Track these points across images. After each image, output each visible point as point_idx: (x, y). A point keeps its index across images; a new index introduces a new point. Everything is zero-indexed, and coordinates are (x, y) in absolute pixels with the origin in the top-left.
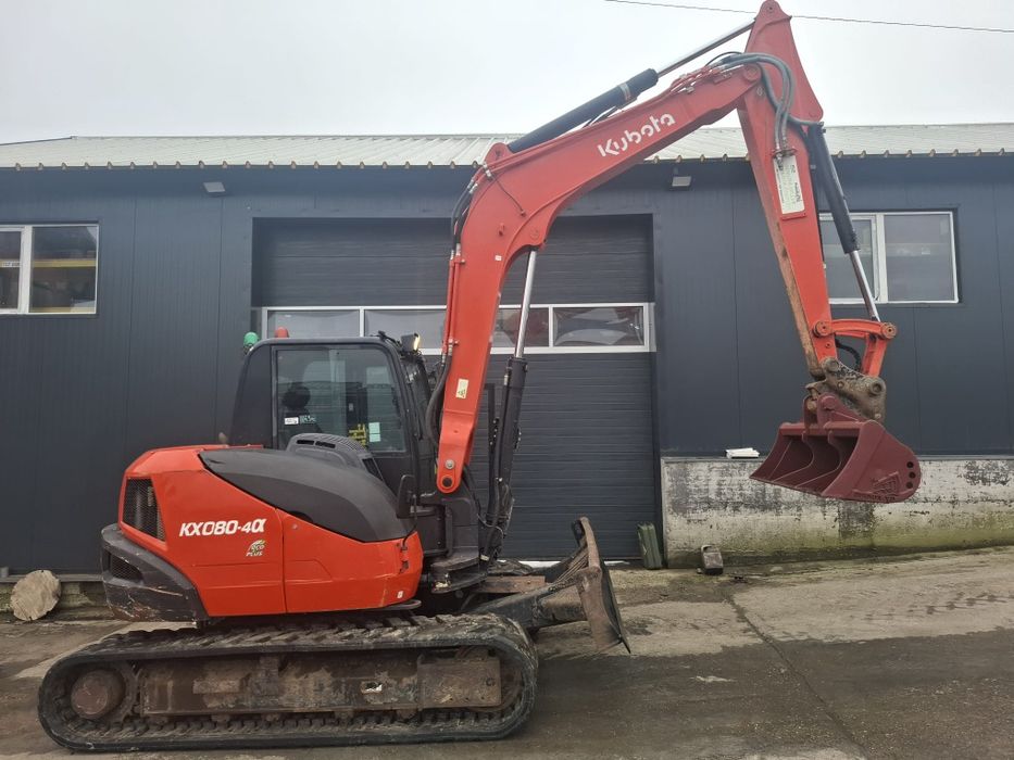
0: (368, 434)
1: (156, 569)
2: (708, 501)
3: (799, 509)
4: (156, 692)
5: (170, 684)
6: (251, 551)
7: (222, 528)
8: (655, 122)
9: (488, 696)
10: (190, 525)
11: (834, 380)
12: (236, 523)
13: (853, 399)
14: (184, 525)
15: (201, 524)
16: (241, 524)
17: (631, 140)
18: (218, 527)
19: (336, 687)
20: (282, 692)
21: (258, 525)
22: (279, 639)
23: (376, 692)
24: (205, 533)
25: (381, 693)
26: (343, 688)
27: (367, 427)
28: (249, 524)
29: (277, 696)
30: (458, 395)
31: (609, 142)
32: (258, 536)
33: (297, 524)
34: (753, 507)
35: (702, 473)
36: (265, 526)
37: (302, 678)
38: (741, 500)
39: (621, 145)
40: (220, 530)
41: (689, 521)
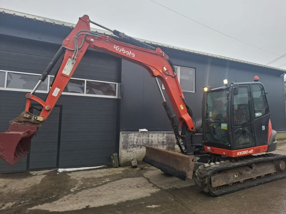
35: (132, 137)
41: (128, 151)
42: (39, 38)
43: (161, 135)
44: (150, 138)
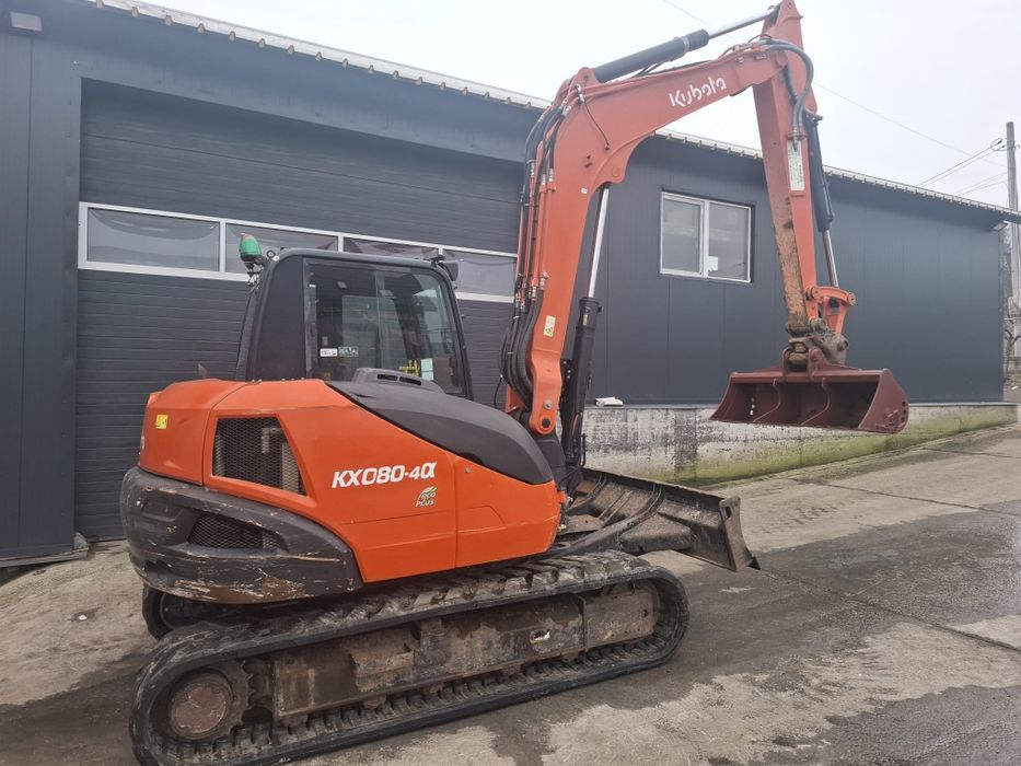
0: (420, 372)
1: (303, 531)
4: (293, 688)
5: (311, 673)
6: (421, 500)
7: (387, 475)
8: (712, 83)
9: (642, 627)
10: (345, 473)
11: (818, 336)
12: (402, 468)
14: (337, 473)
15: (360, 471)
16: (409, 470)
17: (694, 95)
18: (381, 474)
19: (505, 641)
20: (449, 657)
21: (427, 469)
22: (454, 597)
23: (547, 638)
24: (365, 482)
25: (549, 640)
26: (512, 641)
27: (419, 364)
28: (417, 469)
29: (443, 663)
30: (546, 333)
31: (678, 92)
32: (429, 482)
33: (470, 467)
36: (436, 470)
37: (468, 638)
38: (610, 443)
39: (687, 98)
40: (383, 478)
42: (318, 115)
43: (659, 415)
44: (630, 424)
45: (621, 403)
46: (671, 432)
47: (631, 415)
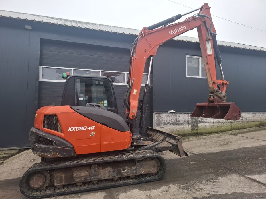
0: (104, 104)
1: (61, 141)
2: (165, 123)
3: (184, 125)
4: (59, 179)
5: (63, 175)
6: (91, 135)
7: (82, 128)
8: (182, 28)
9: (154, 170)
10: (71, 128)
11: (217, 93)
12: (86, 127)
13: (220, 98)
14: (70, 128)
15: (75, 128)
16: (88, 127)
17: (176, 31)
18: (80, 128)
19: (114, 171)
20: (99, 174)
21: (93, 127)
22: (99, 159)
23: (125, 171)
24: (76, 130)
25: (126, 172)
26: (116, 171)
27: (104, 102)
28: (90, 127)
29: (97, 176)
30: (134, 94)
31: (172, 31)
32: (93, 130)
33: (104, 127)
34: (174, 124)
35: (163, 116)
36: (95, 128)
37: (104, 170)
38: (171, 123)
39: (174, 32)
40: (81, 129)
41: (160, 128)
43: (186, 115)
44: (177, 118)
45: (175, 112)
46: (190, 120)
47: (178, 115)
